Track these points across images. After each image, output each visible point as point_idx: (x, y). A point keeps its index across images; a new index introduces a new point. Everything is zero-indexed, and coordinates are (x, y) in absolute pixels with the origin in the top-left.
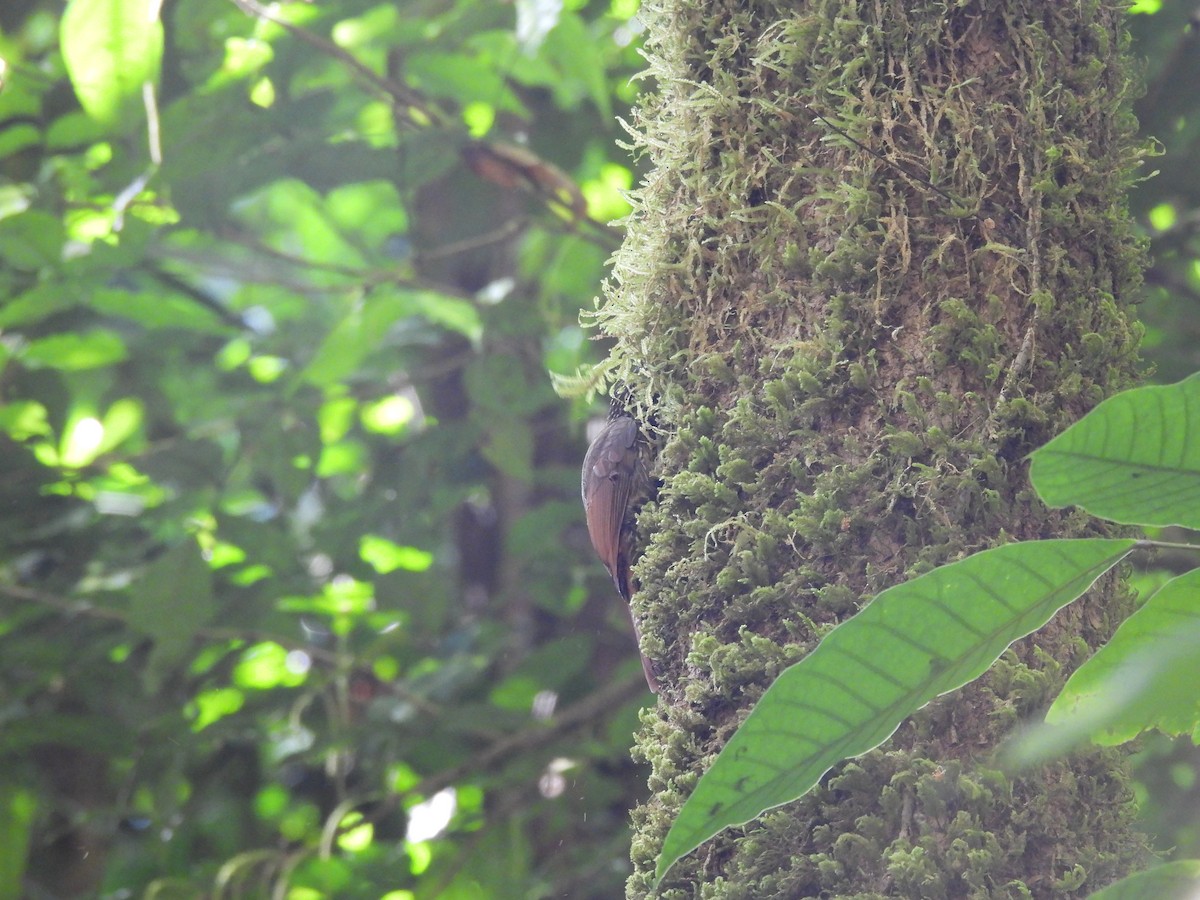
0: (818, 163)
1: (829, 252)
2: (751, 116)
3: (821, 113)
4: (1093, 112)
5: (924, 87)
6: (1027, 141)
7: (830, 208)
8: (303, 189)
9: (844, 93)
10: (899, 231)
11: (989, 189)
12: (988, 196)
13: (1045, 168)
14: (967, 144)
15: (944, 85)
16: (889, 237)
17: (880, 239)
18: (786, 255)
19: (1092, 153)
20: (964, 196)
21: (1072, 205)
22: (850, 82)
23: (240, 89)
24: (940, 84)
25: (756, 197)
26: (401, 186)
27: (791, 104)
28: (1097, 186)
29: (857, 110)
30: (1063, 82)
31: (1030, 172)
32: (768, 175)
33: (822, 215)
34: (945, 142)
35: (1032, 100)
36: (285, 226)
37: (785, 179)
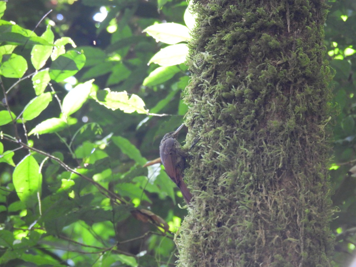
0: (237, 214)
1: (241, 241)
2: (218, 200)
3: (239, 200)
4: (319, 199)
5: (269, 192)
6: (299, 208)
7: (241, 228)
8: (83, 223)
9: (245, 194)
10: (262, 235)
11: (289, 222)
12: (288, 224)
13: (305, 216)
14: (282, 209)
15: (275, 191)
16: (259, 236)
17: (256, 237)
18: (228, 242)
19: (319, 211)
20: (281, 224)
21: (313, 227)
22: (247, 190)
23: (66, 193)
24: (274, 191)
25: (219, 224)
26: (113, 222)
27: (229, 197)
28: (320, 221)
29: (249, 199)
30: (310, 190)
31: (301, 217)
32: (223, 218)
33: (239, 230)
34: (275, 208)
35: (301, 195)
36: (80, 235)
37: (228, 219)
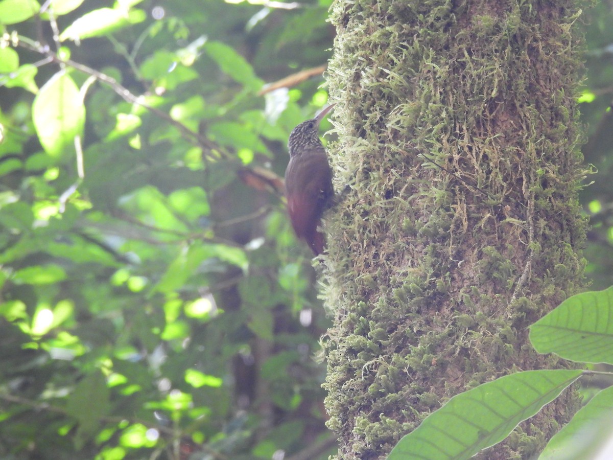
0: (420, 177)
1: (426, 223)
2: (386, 153)
3: (422, 152)
4: (560, 151)
5: (474, 138)
6: (527, 166)
7: (427, 200)
8: (155, 191)
9: (434, 141)
10: (461, 212)
11: (508, 190)
12: (507, 194)
13: (536, 180)
14: (496, 167)
15: (485, 137)
16: (456, 215)
17: (452, 216)
18: (404, 224)
19: (560, 172)
20: (495, 194)
21: (550, 198)
22: (436, 136)
23: (124, 140)
24: (482, 137)
25: (388, 194)
26: (207, 189)
27: (406, 147)
28: (563, 189)
29: (440, 150)
30: (545, 136)
31: (529, 182)
32: (394, 184)
33: (422, 204)
34: (485, 166)
35: (530, 144)
36: (147, 212)
37: (403, 185)
